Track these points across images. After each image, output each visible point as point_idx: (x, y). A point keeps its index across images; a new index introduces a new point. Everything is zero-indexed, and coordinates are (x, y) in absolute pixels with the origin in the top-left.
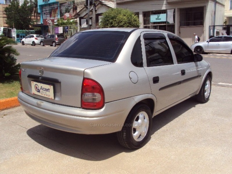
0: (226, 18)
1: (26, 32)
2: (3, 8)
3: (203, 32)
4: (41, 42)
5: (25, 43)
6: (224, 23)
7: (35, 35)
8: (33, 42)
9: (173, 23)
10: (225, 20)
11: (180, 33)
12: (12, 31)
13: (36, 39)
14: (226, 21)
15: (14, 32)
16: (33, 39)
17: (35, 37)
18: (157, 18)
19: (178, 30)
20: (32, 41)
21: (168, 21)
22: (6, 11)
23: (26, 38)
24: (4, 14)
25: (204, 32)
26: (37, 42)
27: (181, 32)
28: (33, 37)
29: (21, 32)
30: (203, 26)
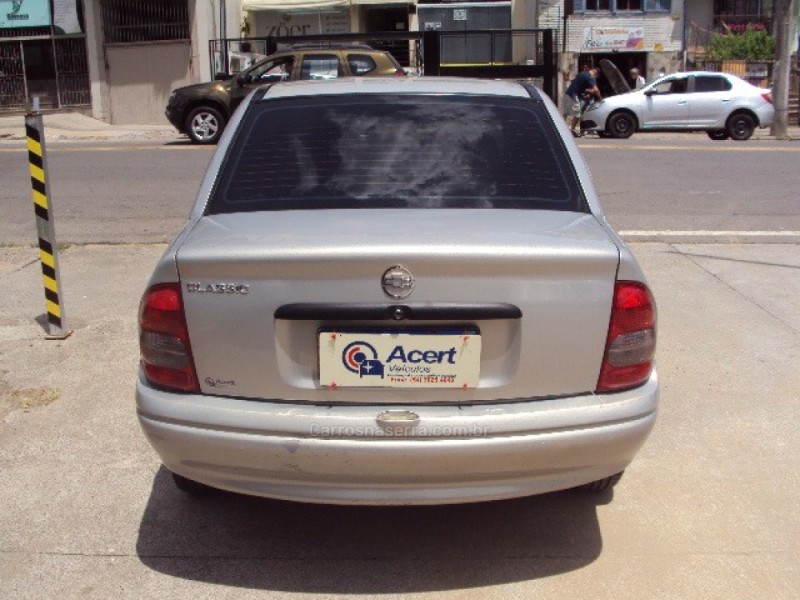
0: (245, 14)
3: (191, 62)
6: (243, 29)
9: (79, 30)
10: (243, 21)
11: (107, 67)
14: (247, 24)
18: (10, 10)
19: (99, 59)
21: (58, 24)
25: (194, 60)
27: (112, 64)
30: (190, 42)
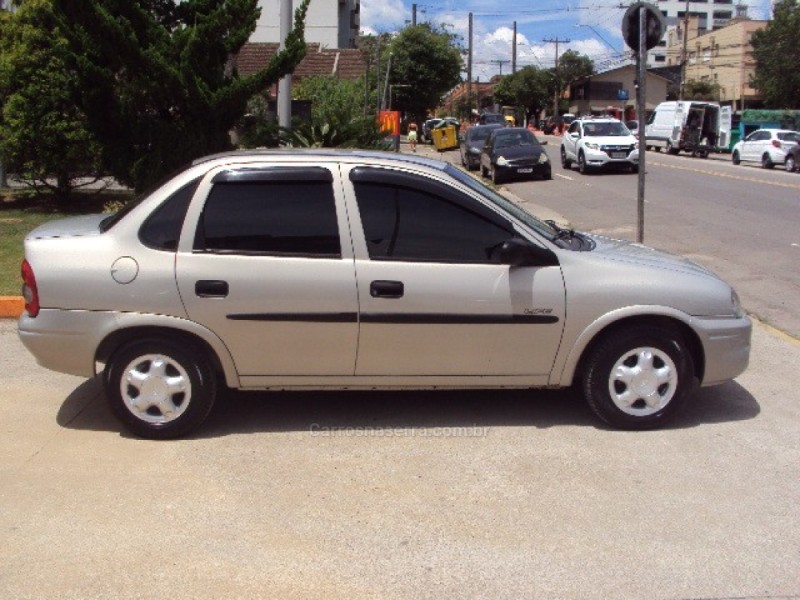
1: (787, 117)
2: (748, 32)
4: (789, 156)
5: (742, 156)
7: (774, 132)
8: (766, 156)
12: (721, 113)
13: (776, 144)
15: (725, 116)
16: (765, 146)
17: (775, 137)
20: (763, 152)
22: (754, 43)
23: (745, 140)
24: (747, 53)
26: (777, 154)
28: (767, 136)
29: (765, 117)
